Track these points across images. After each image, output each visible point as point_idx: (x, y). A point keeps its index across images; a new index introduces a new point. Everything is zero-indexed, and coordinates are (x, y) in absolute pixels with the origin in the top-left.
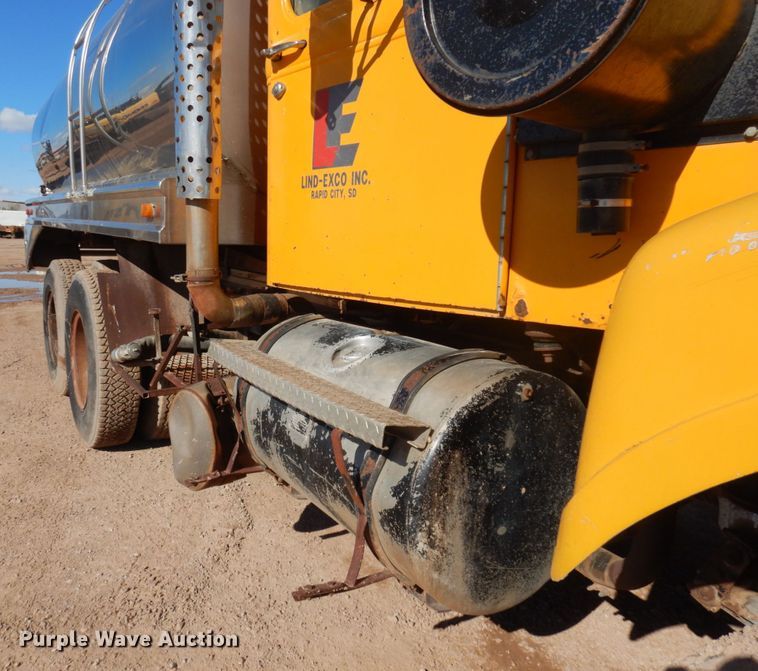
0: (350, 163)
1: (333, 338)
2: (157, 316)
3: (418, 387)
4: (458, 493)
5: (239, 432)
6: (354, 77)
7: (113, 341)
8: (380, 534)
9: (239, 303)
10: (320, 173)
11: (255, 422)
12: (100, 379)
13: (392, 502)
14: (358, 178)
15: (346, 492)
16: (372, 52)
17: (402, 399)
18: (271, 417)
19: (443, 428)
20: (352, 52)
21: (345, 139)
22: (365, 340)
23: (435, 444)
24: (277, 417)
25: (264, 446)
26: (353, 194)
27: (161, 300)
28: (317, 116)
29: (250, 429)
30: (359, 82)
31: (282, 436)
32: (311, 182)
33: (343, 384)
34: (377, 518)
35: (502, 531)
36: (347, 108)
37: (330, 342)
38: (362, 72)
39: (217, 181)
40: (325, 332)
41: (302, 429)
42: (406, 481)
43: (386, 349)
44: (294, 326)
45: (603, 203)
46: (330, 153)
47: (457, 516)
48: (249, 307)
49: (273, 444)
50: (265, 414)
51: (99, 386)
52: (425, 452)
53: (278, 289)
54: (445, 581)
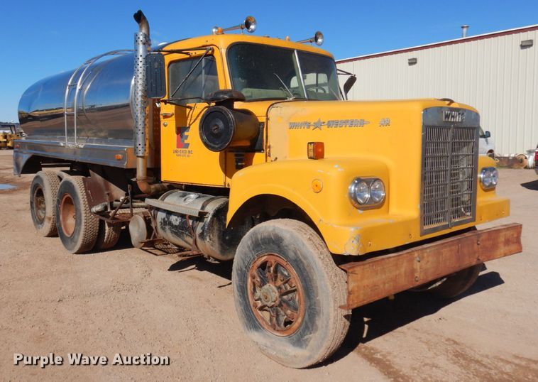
0: (187, 148)
1: (184, 196)
2: (108, 194)
3: (207, 205)
4: (216, 227)
5: (154, 228)
6: (188, 126)
7: (91, 205)
8: (199, 240)
9: (153, 187)
10: (179, 149)
11: (161, 222)
12: (83, 221)
13: (201, 231)
14: (190, 152)
15: (190, 233)
16: (192, 121)
17: (203, 207)
18: (166, 219)
19: (212, 212)
20: (187, 120)
21: (186, 142)
22: (193, 196)
23: (210, 216)
24: (168, 219)
25: (163, 229)
26: (188, 156)
27: (108, 188)
28: (178, 134)
29: (159, 225)
30: (189, 127)
31: (170, 223)
32: (176, 151)
33: (188, 206)
34: (197, 236)
35: (227, 238)
36: (186, 133)
37: (183, 197)
38: (190, 125)
39: (147, 151)
40: (181, 194)
41: (177, 220)
42: (204, 225)
43: (199, 197)
44: (171, 193)
45: (239, 164)
46: (182, 144)
47: (216, 233)
48: (156, 188)
49: (167, 227)
50: (164, 219)
51: (83, 224)
52: (208, 219)
53: (165, 182)
54: (214, 249)
